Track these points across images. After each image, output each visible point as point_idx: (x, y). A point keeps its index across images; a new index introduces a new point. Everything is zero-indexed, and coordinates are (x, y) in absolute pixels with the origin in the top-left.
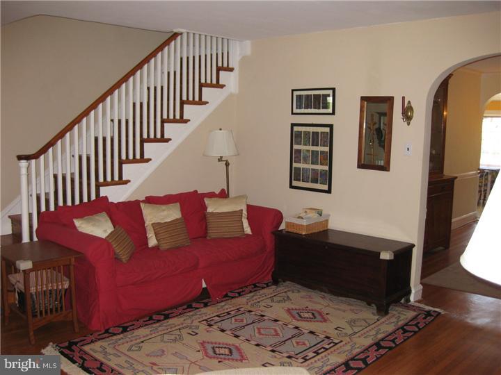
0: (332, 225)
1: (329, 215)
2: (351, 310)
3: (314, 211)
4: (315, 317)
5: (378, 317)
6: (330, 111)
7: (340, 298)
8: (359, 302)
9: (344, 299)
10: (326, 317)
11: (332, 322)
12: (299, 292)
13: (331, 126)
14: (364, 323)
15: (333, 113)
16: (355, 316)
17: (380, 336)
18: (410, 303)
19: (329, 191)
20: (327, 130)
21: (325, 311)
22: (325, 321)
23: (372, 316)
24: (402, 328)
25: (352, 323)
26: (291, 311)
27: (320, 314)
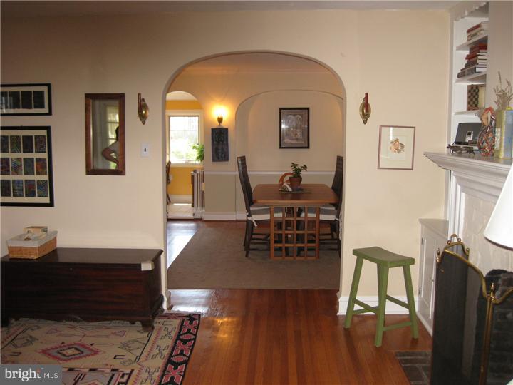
0: (62, 242)
1: (56, 232)
2: (112, 333)
3: (40, 230)
4: (82, 352)
5: (146, 334)
6: (46, 110)
7: (91, 324)
8: (113, 323)
9: (96, 323)
10: (93, 348)
11: (105, 352)
12: (39, 328)
13: (48, 129)
14: (137, 344)
15: (50, 113)
16: (123, 340)
17: (166, 353)
18: (165, 312)
19: (51, 204)
20: (44, 133)
21: (87, 341)
22: (96, 353)
23: (139, 335)
24: (178, 338)
25: (125, 346)
26: (48, 352)
27: (83, 346)
